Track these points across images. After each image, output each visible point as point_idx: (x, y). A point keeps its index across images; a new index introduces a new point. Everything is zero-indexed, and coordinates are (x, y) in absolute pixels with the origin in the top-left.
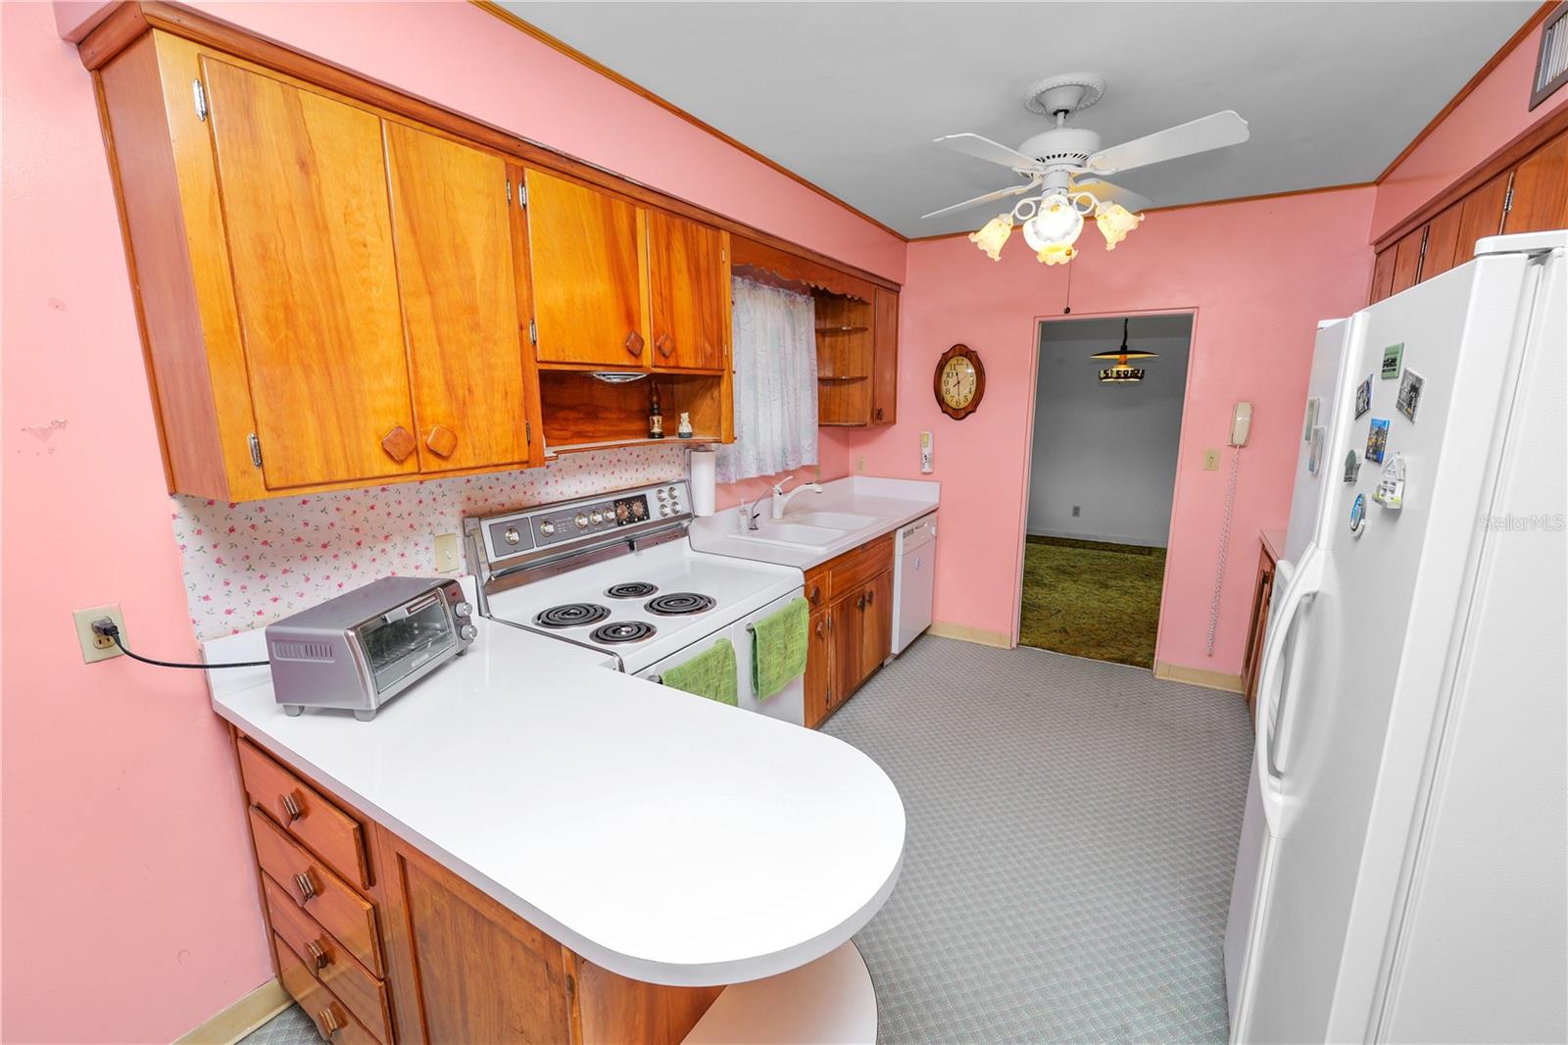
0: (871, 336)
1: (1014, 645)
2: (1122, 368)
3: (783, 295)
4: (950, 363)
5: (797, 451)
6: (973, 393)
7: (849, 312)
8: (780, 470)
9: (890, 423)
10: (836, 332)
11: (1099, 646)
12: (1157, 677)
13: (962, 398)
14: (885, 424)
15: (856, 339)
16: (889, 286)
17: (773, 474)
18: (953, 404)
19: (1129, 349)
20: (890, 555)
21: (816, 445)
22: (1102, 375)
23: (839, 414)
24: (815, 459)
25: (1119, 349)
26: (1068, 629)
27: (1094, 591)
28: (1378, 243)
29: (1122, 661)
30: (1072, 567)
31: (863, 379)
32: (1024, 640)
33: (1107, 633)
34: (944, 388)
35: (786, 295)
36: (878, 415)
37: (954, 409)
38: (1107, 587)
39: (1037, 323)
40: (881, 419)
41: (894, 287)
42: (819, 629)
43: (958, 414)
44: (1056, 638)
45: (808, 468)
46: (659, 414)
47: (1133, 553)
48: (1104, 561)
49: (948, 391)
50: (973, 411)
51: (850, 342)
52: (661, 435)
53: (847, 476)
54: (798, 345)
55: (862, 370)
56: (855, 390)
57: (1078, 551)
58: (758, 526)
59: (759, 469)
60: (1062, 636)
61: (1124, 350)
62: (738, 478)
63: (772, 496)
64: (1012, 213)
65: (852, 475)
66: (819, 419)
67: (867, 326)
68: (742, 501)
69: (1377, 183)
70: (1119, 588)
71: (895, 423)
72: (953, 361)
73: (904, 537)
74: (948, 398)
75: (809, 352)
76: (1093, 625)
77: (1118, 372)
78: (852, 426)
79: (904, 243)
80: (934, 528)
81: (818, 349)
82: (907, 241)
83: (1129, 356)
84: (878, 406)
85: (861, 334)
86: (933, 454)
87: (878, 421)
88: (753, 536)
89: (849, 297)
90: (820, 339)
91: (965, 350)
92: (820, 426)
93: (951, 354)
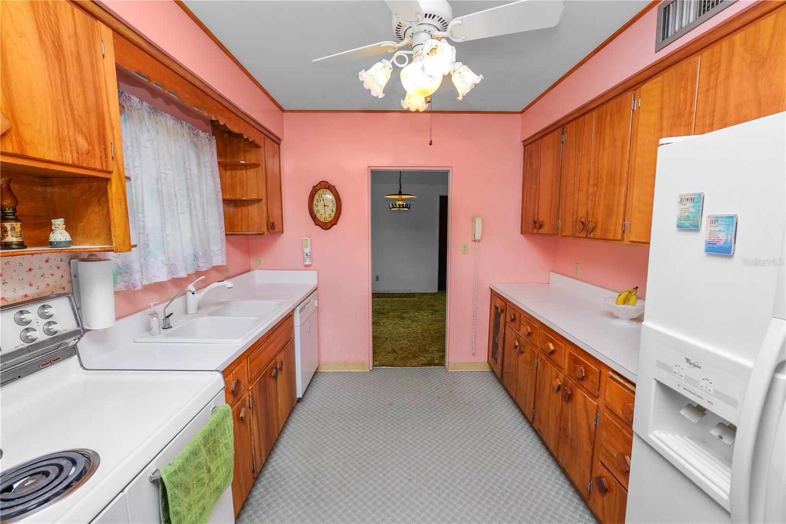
0: (264, 170)
1: (371, 368)
2: (401, 203)
3: (186, 127)
4: (318, 192)
5: (207, 255)
6: (334, 212)
7: (245, 151)
8: (192, 271)
9: (280, 232)
10: (235, 167)
11: (414, 357)
12: (449, 371)
13: (327, 216)
14: (277, 232)
15: (251, 173)
16: (274, 138)
17: (185, 276)
18: (322, 219)
19: (402, 193)
20: (291, 329)
21: (224, 249)
22: (391, 206)
23: (242, 226)
24: (225, 261)
25: (398, 193)
26: (396, 349)
27: (399, 322)
28: (524, 142)
29: (429, 365)
30: (383, 309)
31: (259, 201)
32: (376, 363)
33: (415, 347)
34: (315, 209)
35: (189, 127)
36: (271, 226)
37: (323, 223)
38: (404, 318)
39: (369, 171)
40: (274, 230)
41: (277, 140)
42: (242, 415)
43: (326, 226)
44: (392, 357)
45: (217, 269)
46: (16, 220)
47: (407, 297)
48: (396, 303)
49: (318, 211)
50: (335, 224)
51: (247, 174)
52: (21, 245)
53: (249, 271)
54: (203, 170)
55: (258, 194)
56: (253, 209)
57: (382, 299)
58: (171, 325)
59: (170, 272)
60: (394, 355)
61: (400, 193)
62: (145, 282)
63: (185, 294)
64: (391, 61)
65: (253, 270)
66: (226, 230)
67: (260, 163)
68: (152, 304)
69: (522, 112)
70: (410, 318)
71: (283, 233)
72: (320, 192)
73: (300, 313)
74: (318, 216)
75: (214, 178)
76: (407, 344)
77: (399, 204)
78: (253, 235)
79: (281, 112)
80: (316, 301)
81: (221, 177)
82: (283, 111)
83: (403, 197)
84: (271, 221)
85: (255, 169)
86: (311, 252)
87: (272, 231)
88: (167, 336)
89: (245, 137)
90: (223, 172)
91: (328, 185)
92: (226, 235)
93: (318, 187)
